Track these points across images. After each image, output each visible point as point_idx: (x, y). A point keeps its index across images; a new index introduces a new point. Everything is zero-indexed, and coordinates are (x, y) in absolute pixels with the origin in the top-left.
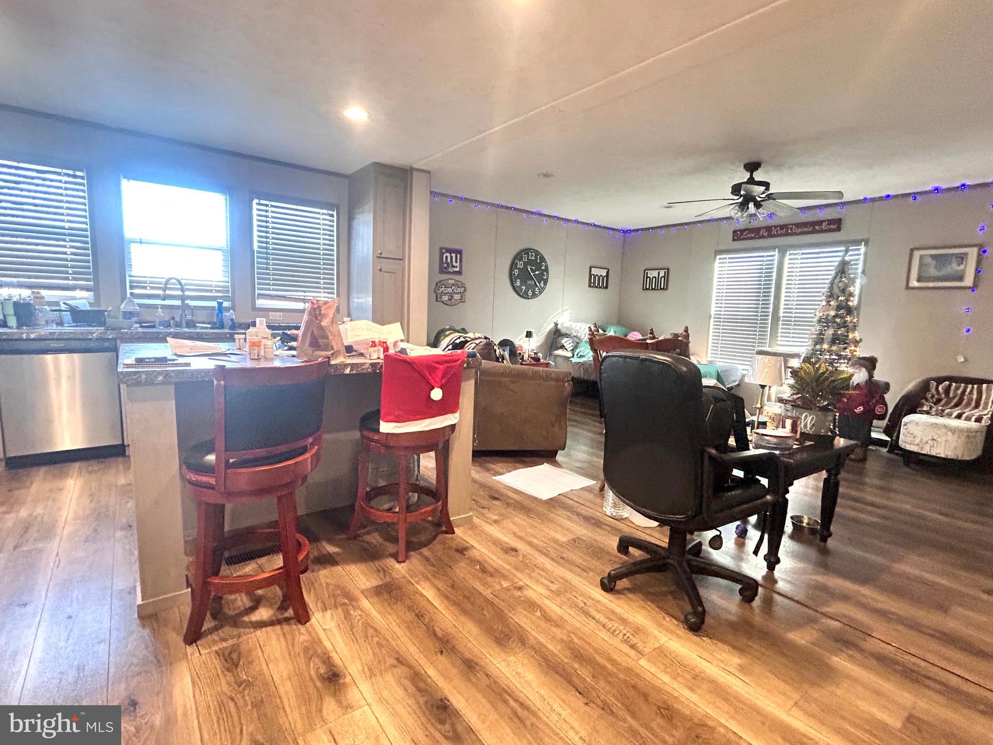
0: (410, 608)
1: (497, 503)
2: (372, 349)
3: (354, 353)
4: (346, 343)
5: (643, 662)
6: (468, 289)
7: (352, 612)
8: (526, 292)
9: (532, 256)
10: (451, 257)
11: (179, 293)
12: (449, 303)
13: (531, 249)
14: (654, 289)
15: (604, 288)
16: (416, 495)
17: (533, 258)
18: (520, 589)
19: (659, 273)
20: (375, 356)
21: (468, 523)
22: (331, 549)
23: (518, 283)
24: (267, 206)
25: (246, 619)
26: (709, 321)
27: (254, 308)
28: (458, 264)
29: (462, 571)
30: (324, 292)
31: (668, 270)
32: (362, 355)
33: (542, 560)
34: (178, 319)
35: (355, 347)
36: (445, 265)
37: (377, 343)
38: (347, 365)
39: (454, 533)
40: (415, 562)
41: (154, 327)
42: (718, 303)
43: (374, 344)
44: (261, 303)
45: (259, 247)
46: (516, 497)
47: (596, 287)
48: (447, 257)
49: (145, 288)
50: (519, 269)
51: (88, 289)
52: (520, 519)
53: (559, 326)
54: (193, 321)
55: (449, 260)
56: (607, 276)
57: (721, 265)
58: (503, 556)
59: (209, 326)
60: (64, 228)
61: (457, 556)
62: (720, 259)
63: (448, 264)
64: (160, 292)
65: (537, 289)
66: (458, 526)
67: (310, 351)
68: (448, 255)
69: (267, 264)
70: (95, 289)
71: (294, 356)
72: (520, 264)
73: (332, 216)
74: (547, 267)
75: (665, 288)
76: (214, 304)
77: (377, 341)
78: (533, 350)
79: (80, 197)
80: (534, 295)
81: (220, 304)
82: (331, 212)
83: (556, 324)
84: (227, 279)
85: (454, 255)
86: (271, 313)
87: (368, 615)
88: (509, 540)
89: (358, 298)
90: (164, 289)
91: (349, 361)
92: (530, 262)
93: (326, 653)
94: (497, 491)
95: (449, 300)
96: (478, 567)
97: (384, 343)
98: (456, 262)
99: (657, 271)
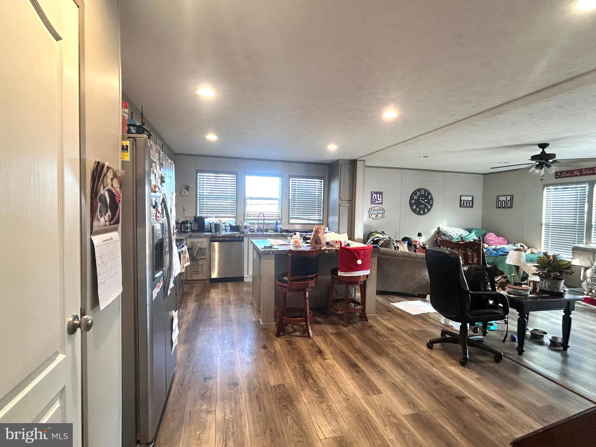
0: (347, 340)
1: (389, 313)
2: (336, 244)
3: (329, 245)
4: (328, 240)
5: (434, 369)
6: (386, 211)
7: (326, 338)
8: (419, 212)
9: (422, 192)
10: (377, 196)
11: (263, 218)
12: (376, 218)
13: (422, 189)
14: (504, 207)
15: (470, 207)
16: (353, 304)
17: (423, 193)
18: (391, 342)
19: (506, 198)
20: (337, 247)
21: (374, 318)
22: (319, 320)
23: (415, 207)
24: (295, 180)
25: (292, 334)
26: (541, 227)
27: (289, 223)
28: (380, 199)
29: (369, 333)
30: (317, 216)
31: (512, 196)
32: (332, 246)
33: (404, 334)
34: (262, 228)
35: (330, 243)
36: (374, 200)
37: (338, 242)
38: (326, 250)
39: (368, 321)
40: (350, 327)
41: (254, 231)
42: (547, 216)
43: (337, 242)
44: (292, 221)
45: (292, 198)
46: (399, 312)
47: (465, 207)
48: (375, 196)
49: (251, 216)
50: (415, 200)
51: (234, 218)
52: (399, 320)
53: (440, 230)
54: (267, 229)
55: (376, 198)
56: (472, 200)
57: (548, 193)
58: (387, 331)
59: (273, 231)
60: (228, 196)
61: (368, 328)
62: (547, 189)
63: (375, 199)
64: (257, 218)
65: (426, 210)
66: (370, 319)
67: (314, 244)
68: (375, 195)
69: (295, 204)
70: (236, 217)
71: (308, 246)
72: (415, 197)
73: (321, 182)
74: (432, 197)
75: (512, 207)
76: (275, 222)
77: (338, 241)
78: (423, 243)
79: (234, 184)
80: (424, 213)
81: (277, 222)
82: (321, 180)
83: (439, 228)
84: (279, 212)
85: (378, 195)
86: (295, 225)
87: (332, 339)
88: (391, 326)
89: (331, 218)
90: (259, 216)
91: (327, 248)
92: (421, 195)
93: (318, 346)
94: (391, 309)
95: (376, 217)
96: (376, 333)
97: (341, 242)
98: (380, 198)
99: (506, 197)
